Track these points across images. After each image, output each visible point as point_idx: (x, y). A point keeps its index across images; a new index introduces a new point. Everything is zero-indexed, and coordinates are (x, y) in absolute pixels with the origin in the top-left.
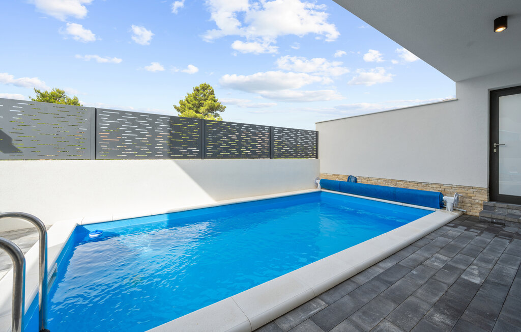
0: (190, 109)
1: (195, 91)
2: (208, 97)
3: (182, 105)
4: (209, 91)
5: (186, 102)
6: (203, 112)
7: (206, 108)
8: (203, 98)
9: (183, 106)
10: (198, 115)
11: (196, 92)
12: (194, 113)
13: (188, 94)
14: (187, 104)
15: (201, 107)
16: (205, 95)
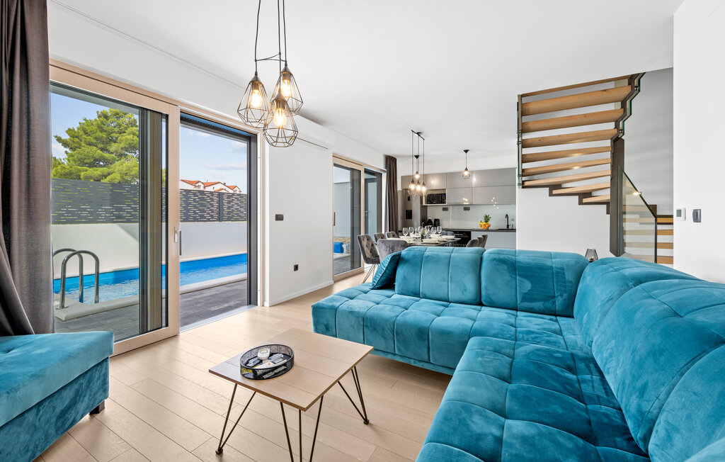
0: (90, 144)
1: (99, 117)
2: (126, 129)
3: (73, 136)
4: (127, 120)
5: (81, 133)
6: (116, 152)
7: (123, 145)
8: (116, 129)
9: (76, 140)
10: (106, 155)
11: (102, 119)
12: (99, 151)
13: (85, 120)
14: (85, 136)
15: (113, 144)
16: (120, 126)
